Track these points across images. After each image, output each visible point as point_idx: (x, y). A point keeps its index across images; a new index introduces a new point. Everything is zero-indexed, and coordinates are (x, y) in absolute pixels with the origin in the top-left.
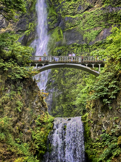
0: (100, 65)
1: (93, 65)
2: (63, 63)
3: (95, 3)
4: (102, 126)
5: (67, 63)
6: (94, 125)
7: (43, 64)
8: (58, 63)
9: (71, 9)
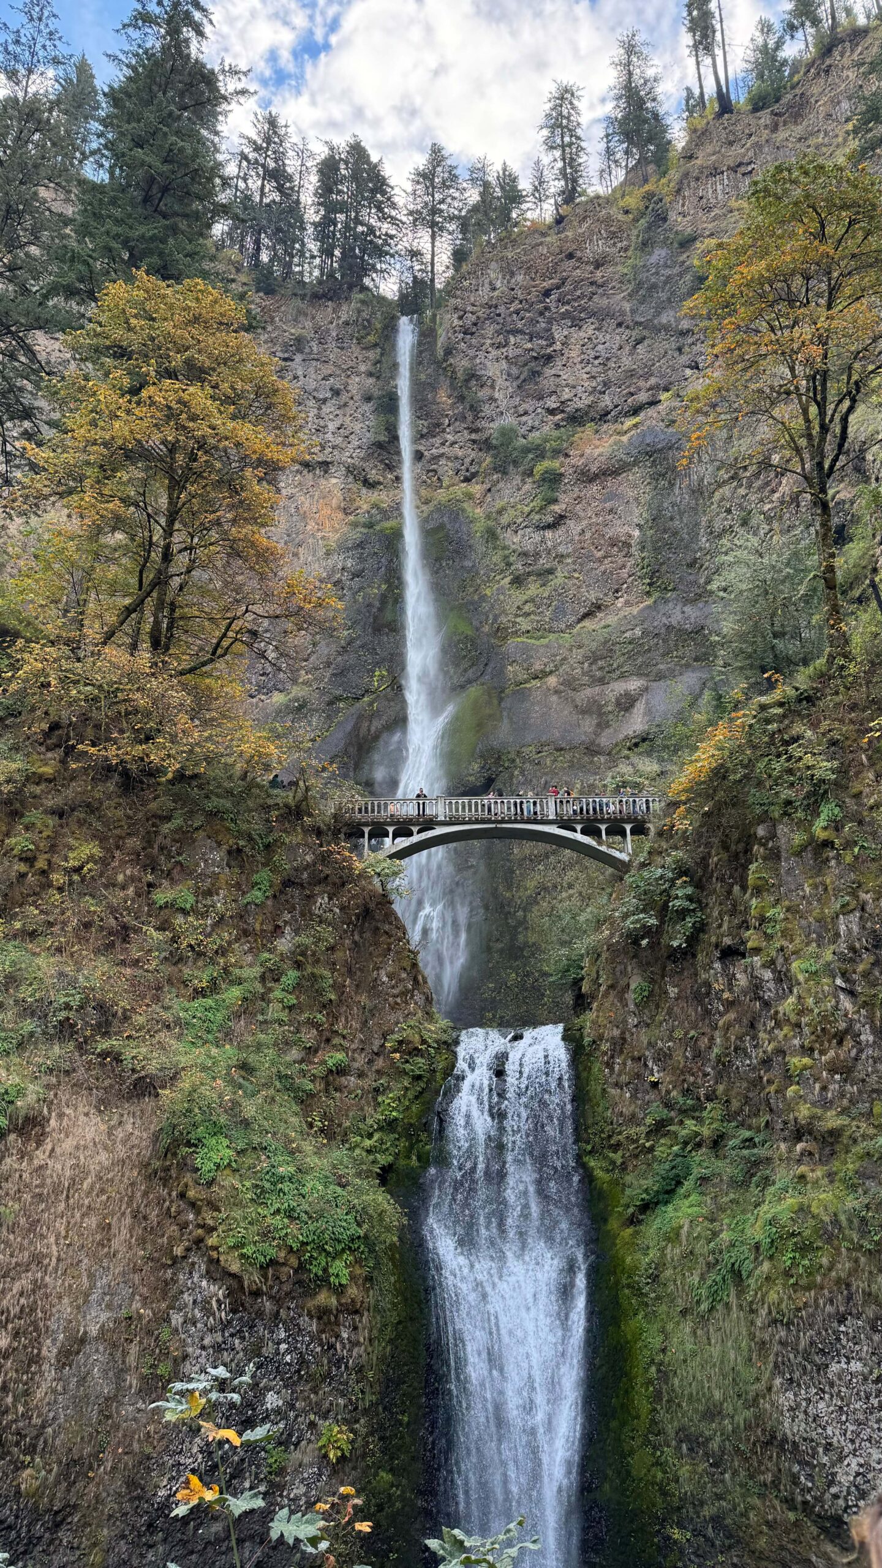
0: (628, 827)
1: (603, 827)
2: (489, 821)
3: (617, 591)
4: (646, 1065)
5: (503, 821)
6: (612, 1057)
7: (415, 829)
8: (470, 822)
9: (529, 614)
